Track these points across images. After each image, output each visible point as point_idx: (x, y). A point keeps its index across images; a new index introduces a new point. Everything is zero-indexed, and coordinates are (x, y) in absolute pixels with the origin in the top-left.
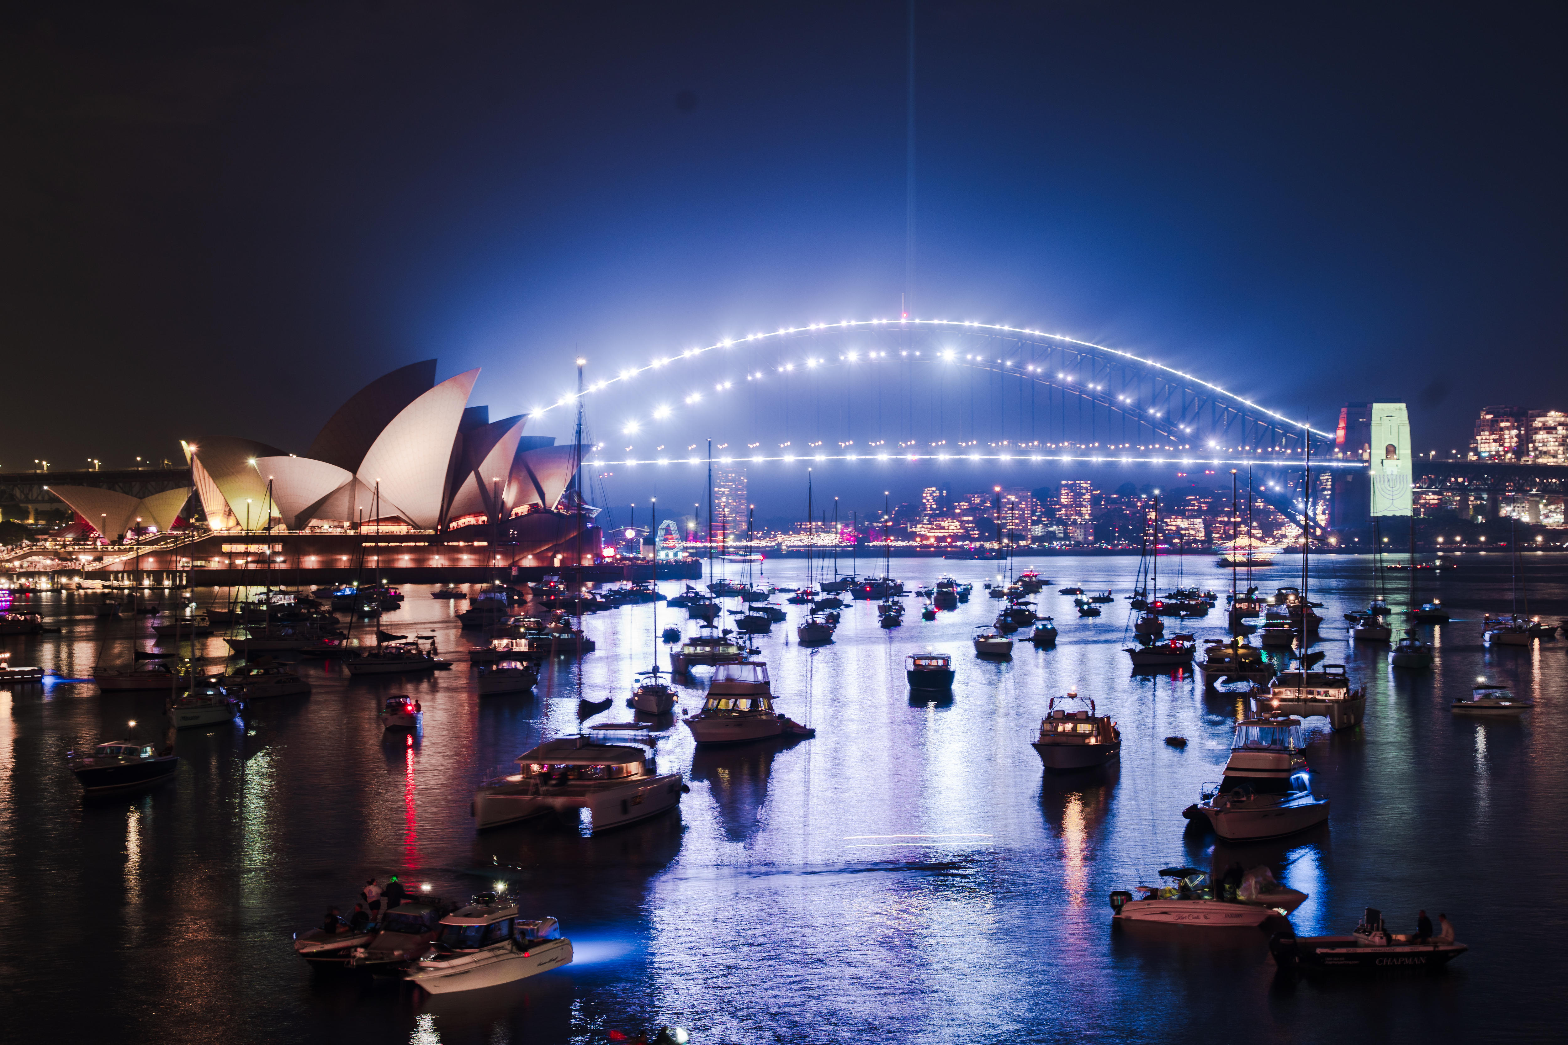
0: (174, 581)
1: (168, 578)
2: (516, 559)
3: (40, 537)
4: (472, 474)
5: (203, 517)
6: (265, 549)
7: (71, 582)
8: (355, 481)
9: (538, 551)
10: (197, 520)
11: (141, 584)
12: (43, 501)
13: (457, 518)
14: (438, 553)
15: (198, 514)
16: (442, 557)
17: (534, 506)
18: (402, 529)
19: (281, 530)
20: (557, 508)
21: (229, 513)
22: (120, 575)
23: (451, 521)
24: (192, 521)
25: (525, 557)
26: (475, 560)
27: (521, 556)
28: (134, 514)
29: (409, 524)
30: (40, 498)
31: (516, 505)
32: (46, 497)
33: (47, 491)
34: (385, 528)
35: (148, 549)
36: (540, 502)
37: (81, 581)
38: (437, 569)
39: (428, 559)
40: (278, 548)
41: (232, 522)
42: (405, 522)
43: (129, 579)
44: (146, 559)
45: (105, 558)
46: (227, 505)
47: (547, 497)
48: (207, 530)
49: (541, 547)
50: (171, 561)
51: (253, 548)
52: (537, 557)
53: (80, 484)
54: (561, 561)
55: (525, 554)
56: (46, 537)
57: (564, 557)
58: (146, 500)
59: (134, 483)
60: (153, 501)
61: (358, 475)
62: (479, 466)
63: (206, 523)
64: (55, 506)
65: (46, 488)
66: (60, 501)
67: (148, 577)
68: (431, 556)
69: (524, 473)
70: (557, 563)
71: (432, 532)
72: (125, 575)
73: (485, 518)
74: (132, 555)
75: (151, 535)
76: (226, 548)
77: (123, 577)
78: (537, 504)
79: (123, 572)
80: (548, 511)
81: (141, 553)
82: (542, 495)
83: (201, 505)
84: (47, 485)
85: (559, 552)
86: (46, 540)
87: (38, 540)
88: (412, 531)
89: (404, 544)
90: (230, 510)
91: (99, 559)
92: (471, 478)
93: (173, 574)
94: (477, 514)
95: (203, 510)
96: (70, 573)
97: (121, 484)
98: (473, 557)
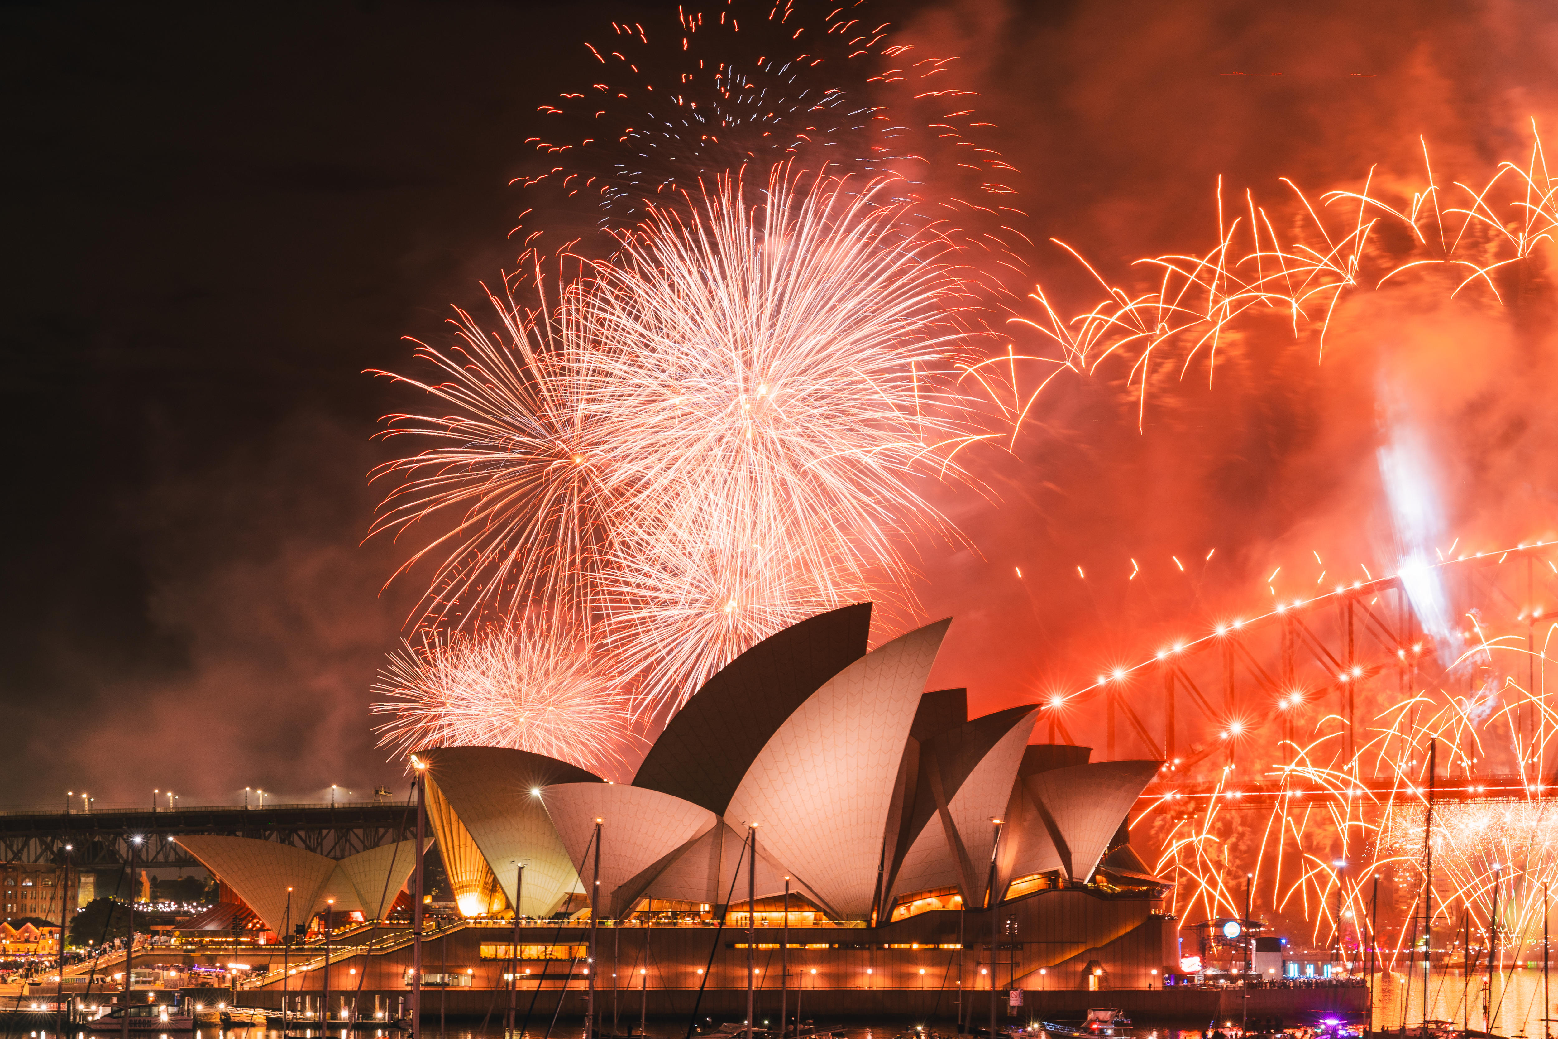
0: (393, 1010)
1: (382, 1007)
2: (1017, 975)
3: (159, 928)
4: (936, 815)
5: (447, 893)
6: (559, 951)
7: (211, 1011)
8: (721, 830)
9: (1059, 961)
10: (435, 899)
11: (334, 1016)
12: (166, 864)
13: (907, 900)
14: (872, 964)
15: (438, 887)
16: (880, 971)
17: (1052, 877)
18: (805, 918)
19: (582, 917)
20: (1093, 880)
21: (493, 887)
22: (298, 999)
23: (896, 904)
24: (428, 900)
25: (1034, 972)
26: (940, 976)
27: (1027, 970)
28: (323, 889)
29: (817, 909)
30: (161, 858)
31: (1017, 874)
32: (172, 857)
33: (173, 846)
34: (775, 917)
35: (349, 951)
36: (1062, 868)
37: (230, 1010)
38: (872, 994)
39: (854, 975)
40: (581, 951)
41: (497, 905)
42: (812, 904)
43: (314, 1008)
44: (343, 970)
45: (271, 966)
46: (490, 870)
47: (1074, 859)
48: (454, 916)
49: (1063, 952)
50: (390, 976)
51: (533, 951)
52: (1056, 970)
53: (231, 833)
54: (1100, 979)
55: (1034, 966)
56: (170, 928)
57: (1105, 973)
58: (346, 861)
59: (325, 832)
60: (357, 864)
61: (727, 818)
62: (948, 802)
63: (451, 904)
64: (187, 872)
65: (171, 839)
66: (194, 863)
67: (348, 1004)
68: (859, 970)
69: (1032, 814)
70: (1093, 984)
71: (861, 924)
72: (308, 998)
73: (958, 899)
74: (317, 963)
75: (354, 926)
76: (487, 950)
77: (303, 1003)
78: (1056, 873)
79: (303, 994)
80: (1076, 886)
81: (333, 958)
82: (1065, 855)
83: (444, 872)
84: (175, 834)
85: (1097, 964)
86: (169, 934)
87: (156, 933)
88: (825, 922)
89: (808, 946)
90: (496, 881)
91: (261, 969)
92: (934, 824)
93: (391, 997)
94: (944, 891)
95: (447, 881)
96: (209, 994)
97: (302, 833)
98: (936, 971)
